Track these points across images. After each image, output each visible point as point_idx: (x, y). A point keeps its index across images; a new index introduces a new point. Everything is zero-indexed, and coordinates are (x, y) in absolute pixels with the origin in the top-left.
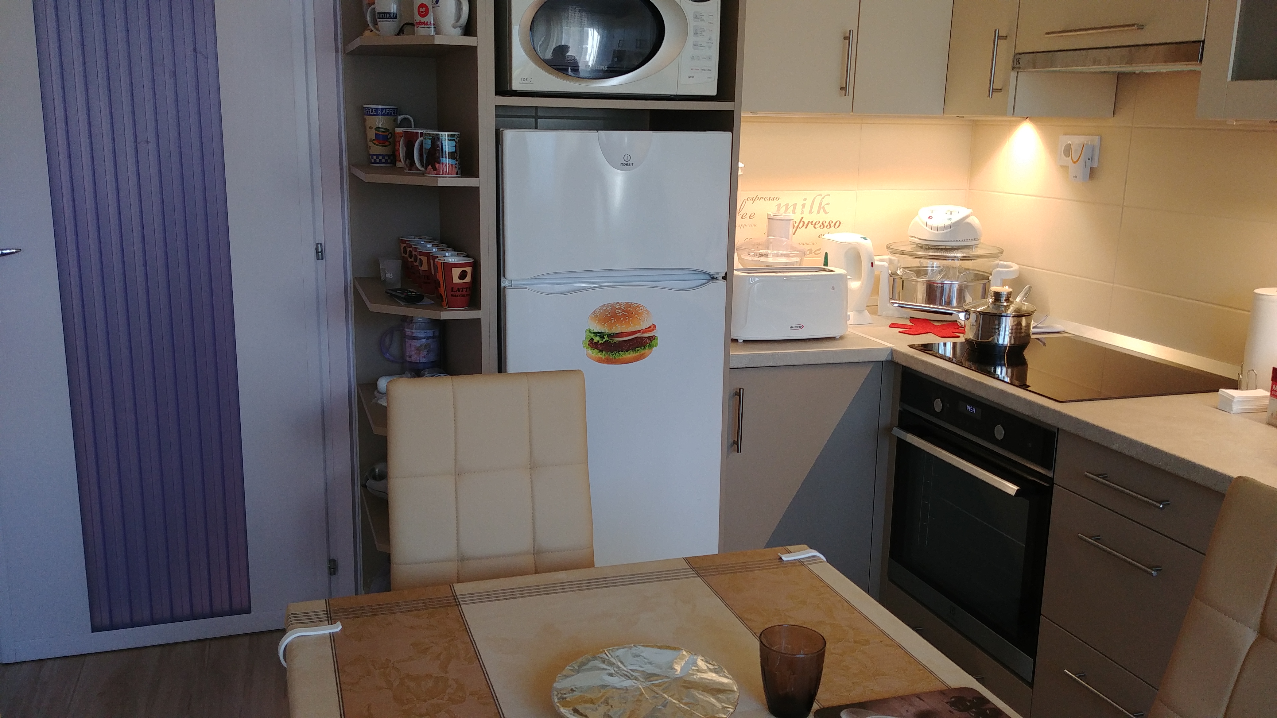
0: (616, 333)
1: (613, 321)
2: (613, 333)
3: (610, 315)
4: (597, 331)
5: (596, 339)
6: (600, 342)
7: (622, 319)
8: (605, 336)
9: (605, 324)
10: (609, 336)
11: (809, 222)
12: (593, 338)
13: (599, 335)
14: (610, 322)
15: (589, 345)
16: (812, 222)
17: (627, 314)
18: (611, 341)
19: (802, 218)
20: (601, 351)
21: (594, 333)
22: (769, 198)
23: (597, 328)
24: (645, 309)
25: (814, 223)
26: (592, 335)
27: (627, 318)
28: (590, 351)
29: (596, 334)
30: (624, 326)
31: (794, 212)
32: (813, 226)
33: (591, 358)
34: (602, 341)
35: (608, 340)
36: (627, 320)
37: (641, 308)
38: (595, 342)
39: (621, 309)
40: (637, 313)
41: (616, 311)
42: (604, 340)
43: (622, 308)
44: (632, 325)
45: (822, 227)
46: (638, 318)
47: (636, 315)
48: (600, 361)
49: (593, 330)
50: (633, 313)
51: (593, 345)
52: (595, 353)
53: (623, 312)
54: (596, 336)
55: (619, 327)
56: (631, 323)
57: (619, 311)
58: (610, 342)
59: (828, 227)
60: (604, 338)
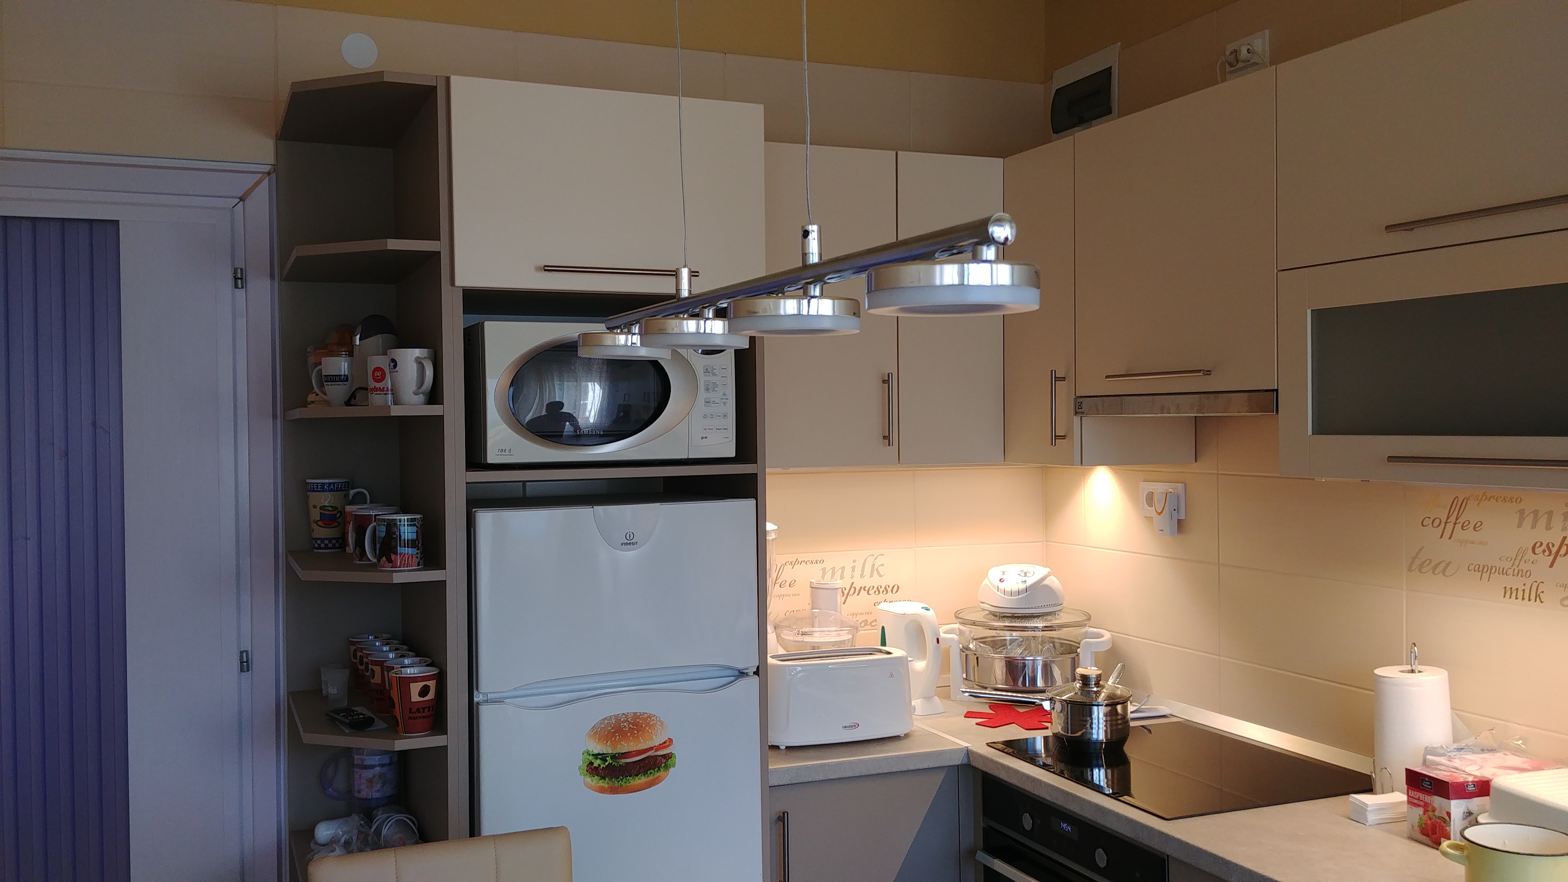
0: (622, 753)
1: (618, 737)
2: (619, 753)
3: (614, 730)
4: (597, 752)
5: (597, 763)
6: (602, 766)
7: (629, 734)
8: (607, 758)
9: (607, 742)
10: (614, 757)
11: (861, 588)
12: (593, 761)
13: (600, 757)
14: (613, 739)
15: (587, 771)
16: (865, 587)
17: (635, 727)
18: (616, 764)
19: (853, 583)
20: (603, 778)
21: (593, 755)
22: (812, 561)
23: (597, 748)
24: (658, 720)
25: (867, 589)
26: (591, 758)
27: (636, 732)
28: (589, 779)
29: (596, 756)
30: (632, 743)
31: (842, 578)
32: (866, 592)
33: (590, 787)
34: (604, 764)
35: (612, 763)
36: (636, 735)
37: (653, 718)
38: (596, 767)
39: (627, 721)
40: (648, 725)
41: (622, 725)
42: (607, 764)
43: (629, 720)
44: (642, 741)
45: (877, 593)
46: (650, 731)
47: (647, 728)
48: (602, 790)
49: (593, 751)
50: (644, 726)
51: (592, 770)
52: (595, 781)
53: (630, 726)
54: (596, 759)
55: (625, 745)
56: (640, 738)
57: (625, 724)
58: (614, 765)
59: (885, 593)
60: (607, 761)
